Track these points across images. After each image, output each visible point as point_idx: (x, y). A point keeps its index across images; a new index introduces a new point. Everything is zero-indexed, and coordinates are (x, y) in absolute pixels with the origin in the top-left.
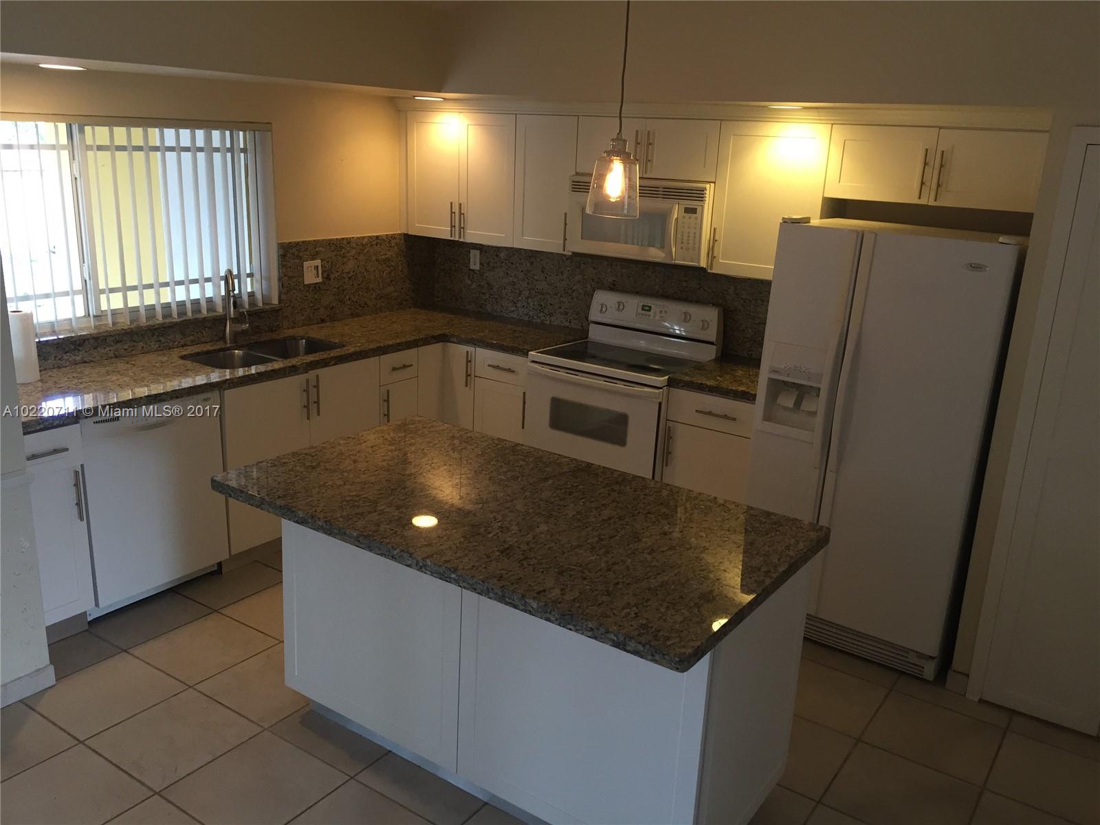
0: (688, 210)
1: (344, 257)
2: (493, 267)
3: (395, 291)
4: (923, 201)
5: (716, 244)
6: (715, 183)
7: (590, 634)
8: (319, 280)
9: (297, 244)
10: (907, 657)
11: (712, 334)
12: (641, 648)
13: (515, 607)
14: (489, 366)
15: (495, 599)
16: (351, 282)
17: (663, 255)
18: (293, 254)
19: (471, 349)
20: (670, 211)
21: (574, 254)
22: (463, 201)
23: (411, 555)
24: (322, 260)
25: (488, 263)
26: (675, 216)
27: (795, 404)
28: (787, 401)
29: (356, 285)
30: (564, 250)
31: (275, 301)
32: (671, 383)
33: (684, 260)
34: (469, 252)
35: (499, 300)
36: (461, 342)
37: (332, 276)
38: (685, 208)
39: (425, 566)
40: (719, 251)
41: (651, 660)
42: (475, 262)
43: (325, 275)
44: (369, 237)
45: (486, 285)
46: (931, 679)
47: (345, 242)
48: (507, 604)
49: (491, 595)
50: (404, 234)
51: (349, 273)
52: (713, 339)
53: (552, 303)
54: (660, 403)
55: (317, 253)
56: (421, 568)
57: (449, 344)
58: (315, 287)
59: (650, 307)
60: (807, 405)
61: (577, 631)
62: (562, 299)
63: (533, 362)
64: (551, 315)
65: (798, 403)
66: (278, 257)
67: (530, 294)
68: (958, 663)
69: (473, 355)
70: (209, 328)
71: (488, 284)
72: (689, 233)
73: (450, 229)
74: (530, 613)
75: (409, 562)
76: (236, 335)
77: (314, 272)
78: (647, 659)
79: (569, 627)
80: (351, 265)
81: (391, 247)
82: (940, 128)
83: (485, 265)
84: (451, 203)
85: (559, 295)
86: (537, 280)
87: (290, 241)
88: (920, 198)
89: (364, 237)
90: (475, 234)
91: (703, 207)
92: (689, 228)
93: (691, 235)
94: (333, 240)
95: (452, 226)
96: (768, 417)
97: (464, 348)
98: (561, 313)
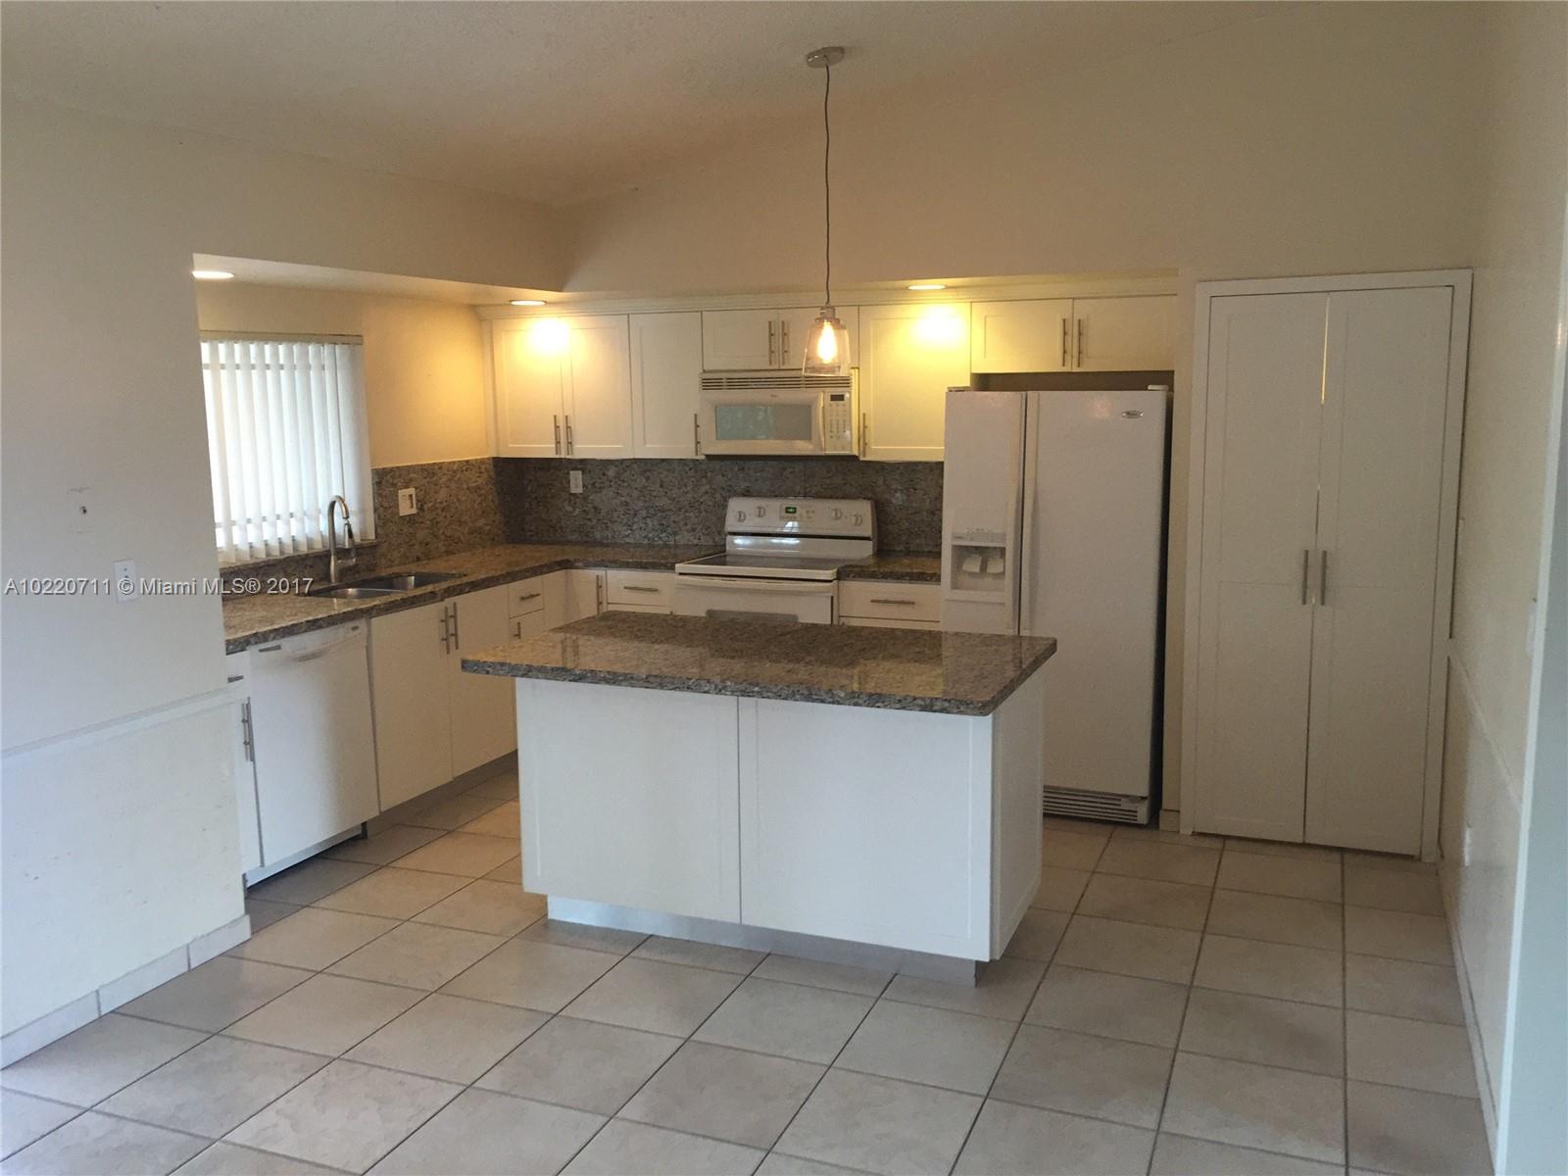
0: (834, 398)
1: (436, 485)
2: (600, 488)
3: (487, 525)
4: (1066, 369)
5: (867, 430)
6: (858, 368)
7: (898, 706)
8: (414, 511)
9: (392, 470)
10: (1119, 805)
11: (867, 529)
12: (947, 704)
13: (823, 701)
14: (626, 588)
15: (801, 700)
16: (444, 514)
17: (811, 447)
18: (387, 481)
19: (600, 572)
20: (816, 399)
21: (709, 457)
22: (569, 413)
23: (708, 681)
24: (416, 488)
25: (593, 484)
26: (822, 405)
27: (981, 569)
28: (972, 565)
29: (448, 516)
30: (697, 454)
31: (372, 536)
32: (840, 576)
33: (835, 449)
34: (568, 473)
35: (609, 525)
36: (587, 566)
37: (426, 507)
38: (832, 396)
39: (725, 688)
40: (871, 437)
41: (957, 713)
42: (576, 482)
43: (419, 504)
44: (459, 461)
45: (592, 510)
46: (1145, 822)
47: (436, 467)
48: (814, 701)
49: (798, 697)
50: (494, 458)
51: (441, 503)
52: (868, 533)
53: (676, 520)
54: (832, 598)
55: (411, 480)
56: (720, 690)
57: (574, 571)
58: (410, 520)
59: (795, 508)
60: (994, 567)
61: (885, 706)
62: (687, 514)
63: (681, 574)
64: (675, 533)
65: (983, 568)
66: (373, 485)
67: (648, 513)
68: (1167, 802)
69: (604, 578)
70: (311, 567)
71: (595, 508)
72: (838, 421)
73: (554, 446)
74: (839, 703)
75: (706, 689)
76: (343, 572)
77: (408, 502)
78: (953, 713)
79: (878, 705)
80: (443, 494)
81: (481, 473)
82: (1074, 299)
83: (590, 487)
84: (555, 417)
85: (683, 510)
86: (655, 497)
87: (385, 466)
88: (1064, 365)
89: (454, 462)
90: (583, 450)
91: (850, 393)
92: (837, 415)
93: (841, 422)
94: (424, 465)
95: (558, 443)
96: (955, 586)
97: (593, 573)
98: (688, 531)
